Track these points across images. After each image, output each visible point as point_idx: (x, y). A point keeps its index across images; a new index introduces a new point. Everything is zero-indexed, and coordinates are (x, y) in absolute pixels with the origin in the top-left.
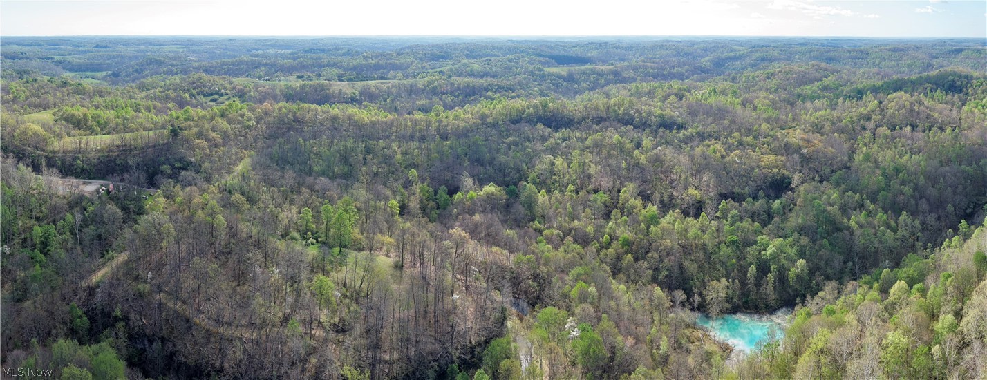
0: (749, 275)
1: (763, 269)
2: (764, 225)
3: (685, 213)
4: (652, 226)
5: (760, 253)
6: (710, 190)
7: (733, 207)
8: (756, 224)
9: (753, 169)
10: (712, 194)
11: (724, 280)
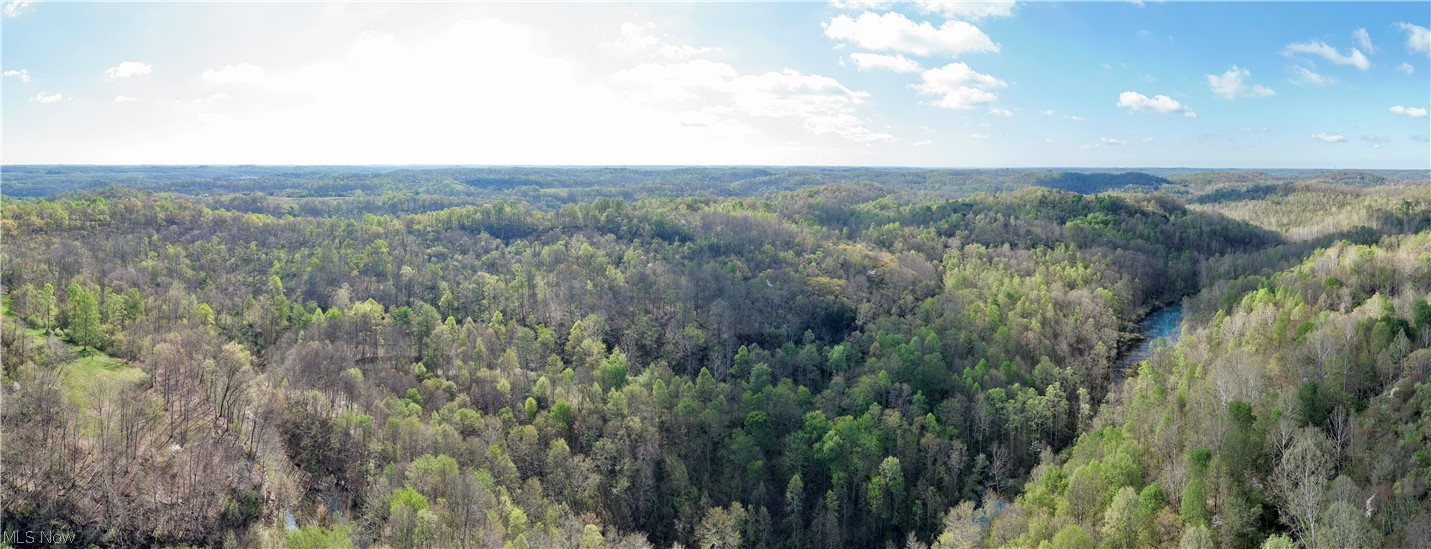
0: (788, 495)
1: (817, 479)
2: (816, 389)
3: (679, 368)
4: (613, 389)
5: (810, 446)
6: (724, 329)
7: (760, 358)
8: (802, 388)
9: (793, 296)
10: (725, 336)
11: (737, 505)
